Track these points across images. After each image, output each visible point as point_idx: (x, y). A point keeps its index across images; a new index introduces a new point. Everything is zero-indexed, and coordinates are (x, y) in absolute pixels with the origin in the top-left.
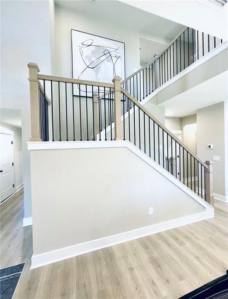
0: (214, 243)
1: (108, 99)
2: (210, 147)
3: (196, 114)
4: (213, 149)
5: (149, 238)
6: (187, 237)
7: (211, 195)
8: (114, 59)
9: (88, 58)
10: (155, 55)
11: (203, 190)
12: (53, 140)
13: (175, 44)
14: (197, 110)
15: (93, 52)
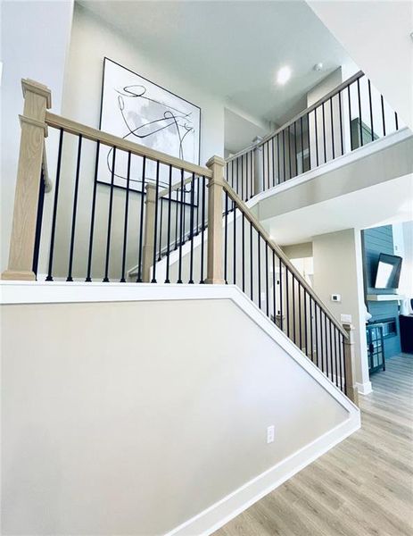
0: (386, 488)
1: (177, 202)
2: (335, 298)
3: (311, 243)
4: (340, 302)
5: (269, 500)
6: (338, 484)
7: (354, 387)
8: (183, 131)
9: (135, 117)
10: (256, 139)
11: (343, 379)
12: (49, 279)
13: (281, 136)
14: (313, 237)
15: (144, 109)
